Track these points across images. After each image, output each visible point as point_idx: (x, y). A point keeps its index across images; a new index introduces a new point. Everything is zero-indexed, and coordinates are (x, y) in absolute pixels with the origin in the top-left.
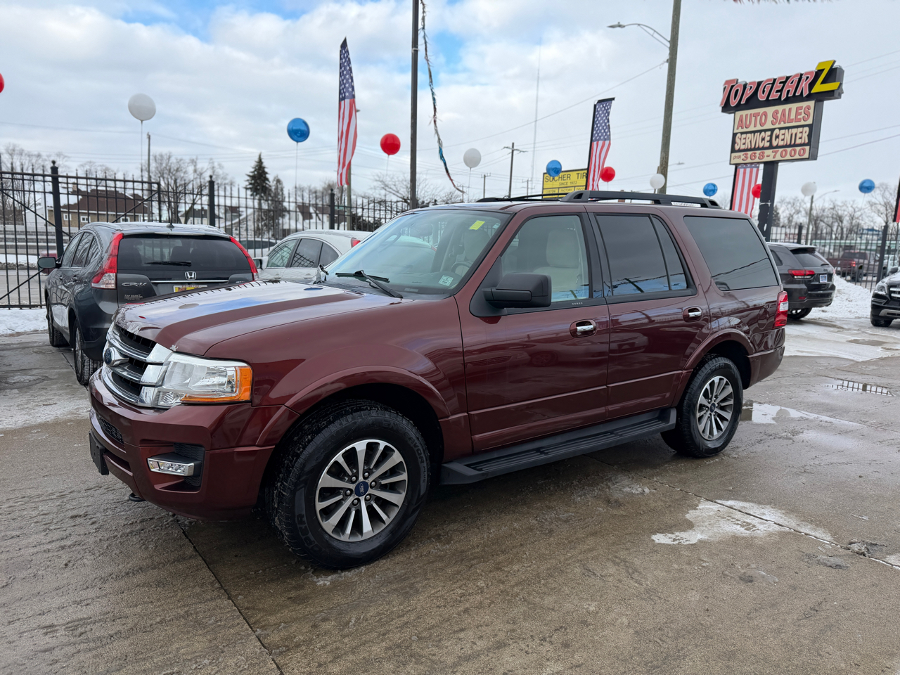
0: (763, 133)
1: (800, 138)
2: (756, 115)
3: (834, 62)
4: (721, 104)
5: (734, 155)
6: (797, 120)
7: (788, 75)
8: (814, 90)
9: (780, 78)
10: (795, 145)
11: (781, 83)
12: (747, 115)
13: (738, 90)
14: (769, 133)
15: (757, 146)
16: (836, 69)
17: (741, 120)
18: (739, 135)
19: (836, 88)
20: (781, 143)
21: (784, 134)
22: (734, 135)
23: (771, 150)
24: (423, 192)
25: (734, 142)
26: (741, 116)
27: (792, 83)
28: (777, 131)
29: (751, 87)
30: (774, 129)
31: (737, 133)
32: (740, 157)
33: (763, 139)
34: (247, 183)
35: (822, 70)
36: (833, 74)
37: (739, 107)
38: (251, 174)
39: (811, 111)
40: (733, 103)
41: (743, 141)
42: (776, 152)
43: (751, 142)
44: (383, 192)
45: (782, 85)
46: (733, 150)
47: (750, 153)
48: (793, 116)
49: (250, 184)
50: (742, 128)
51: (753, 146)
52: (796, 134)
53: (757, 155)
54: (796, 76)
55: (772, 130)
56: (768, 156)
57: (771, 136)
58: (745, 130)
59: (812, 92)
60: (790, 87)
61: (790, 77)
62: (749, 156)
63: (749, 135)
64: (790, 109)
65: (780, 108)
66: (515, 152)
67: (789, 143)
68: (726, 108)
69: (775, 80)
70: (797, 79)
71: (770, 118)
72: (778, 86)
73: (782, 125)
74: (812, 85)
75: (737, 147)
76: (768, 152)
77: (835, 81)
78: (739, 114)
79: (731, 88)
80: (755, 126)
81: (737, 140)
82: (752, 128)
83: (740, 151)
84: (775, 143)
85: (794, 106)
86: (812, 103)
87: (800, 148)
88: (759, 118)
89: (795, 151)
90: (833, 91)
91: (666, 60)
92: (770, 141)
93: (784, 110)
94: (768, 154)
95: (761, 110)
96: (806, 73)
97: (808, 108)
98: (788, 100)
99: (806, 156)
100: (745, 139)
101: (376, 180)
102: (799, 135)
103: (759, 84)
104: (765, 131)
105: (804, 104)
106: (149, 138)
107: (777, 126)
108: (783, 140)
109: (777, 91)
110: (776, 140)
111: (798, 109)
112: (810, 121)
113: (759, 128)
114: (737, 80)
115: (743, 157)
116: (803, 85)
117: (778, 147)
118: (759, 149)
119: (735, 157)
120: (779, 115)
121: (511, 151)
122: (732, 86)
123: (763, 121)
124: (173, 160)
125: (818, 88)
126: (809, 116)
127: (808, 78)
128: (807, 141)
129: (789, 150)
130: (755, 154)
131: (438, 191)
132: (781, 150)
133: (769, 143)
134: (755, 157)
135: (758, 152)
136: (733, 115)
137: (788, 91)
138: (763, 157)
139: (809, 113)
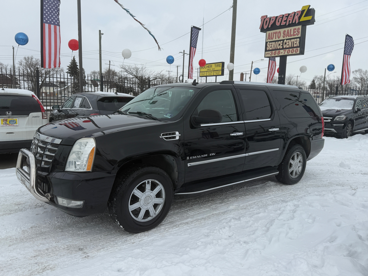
0: (279, 42)
1: (296, 44)
2: (276, 33)
3: (310, 6)
4: (260, 28)
5: (266, 52)
6: (294, 35)
7: (289, 13)
8: (301, 20)
9: (286, 14)
10: (294, 47)
11: (286, 17)
12: (272, 33)
13: (267, 21)
14: (282, 42)
15: (277, 48)
16: (311, 9)
17: (269, 35)
18: (268, 43)
19: (311, 19)
20: (287, 46)
21: (288, 42)
22: (266, 43)
23: (283, 50)
24: (145, 73)
25: (266, 46)
26: (269, 34)
27: (291, 17)
28: (285, 41)
29: (273, 19)
30: (284, 40)
31: (268, 42)
32: (269, 53)
33: (279, 45)
34: (68, 70)
35: (305, 10)
36: (309, 12)
37: (268, 29)
38: (70, 66)
39: (300, 30)
40: (265, 27)
41: (271, 46)
42: (285, 51)
43: (274, 46)
44: (126, 73)
45: (287, 18)
46: (266, 50)
47: (274, 52)
48: (292, 33)
49: (69, 71)
50: (270, 40)
51: (275, 48)
52: (294, 42)
53: (277, 53)
54: (293, 13)
55: (283, 40)
56: (282, 53)
57: (283, 43)
58: (271, 40)
59: (300, 21)
60: (290, 19)
61: (290, 14)
62: (273, 53)
63: (273, 43)
64: (291, 30)
65: (286, 29)
66: (185, 55)
67: (291, 46)
68: (263, 30)
69: (283, 15)
70: (293, 15)
71: (282, 34)
72: (285, 19)
73: (288, 38)
74: (300, 18)
75: (268, 49)
76: (282, 51)
77: (310, 15)
78: (268, 32)
79: (264, 19)
80: (276, 39)
81: (268, 45)
82: (274, 40)
83: (269, 50)
84: (285, 47)
85: (292, 28)
86: (300, 27)
87: (295, 49)
88: (277, 34)
89: (293, 50)
90: (309, 20)
91: (232, 6)
92: (283, 46)
93: (288, 30)
94: (282, 52)
95: (278, 31)
96: (297, 12)
97: (299, 29)
98: (290, 25)
99: (298, 52)
100: (271, 45)
101: (122, 68)
102: (295, 42)
103: (277, 17)
104: (280, 41)
105: (297, 27)
106: (13, 48)
107: (285, 38)
108: (288, 45)
109: (285, 21)
110: (285, 45)
111: (294, 29)
112: (299, 36)
113: (277, 39)
114: (267, 16)
115: (270, 54)
116: (296, 18)
117: (286, 48)
118: (278, 49)
119: (267, 54)
120: (286, 33)
121: (183, 54)
122: (265, 19)
123: (279, 36)
124: (34, 60)
125: (303, 19)
126: (299, 33)
127: (298, 14)
128: (298, 45)
129: (291, 49)
130: (276, 52)
131: (152, 73)
132: (287, 50)
133: (282, 47)
134: (276, 53)
135: (277, 51)
136: (265, 33)
137: (290, 21)
138: (280, 53)
139: (299, 31)
